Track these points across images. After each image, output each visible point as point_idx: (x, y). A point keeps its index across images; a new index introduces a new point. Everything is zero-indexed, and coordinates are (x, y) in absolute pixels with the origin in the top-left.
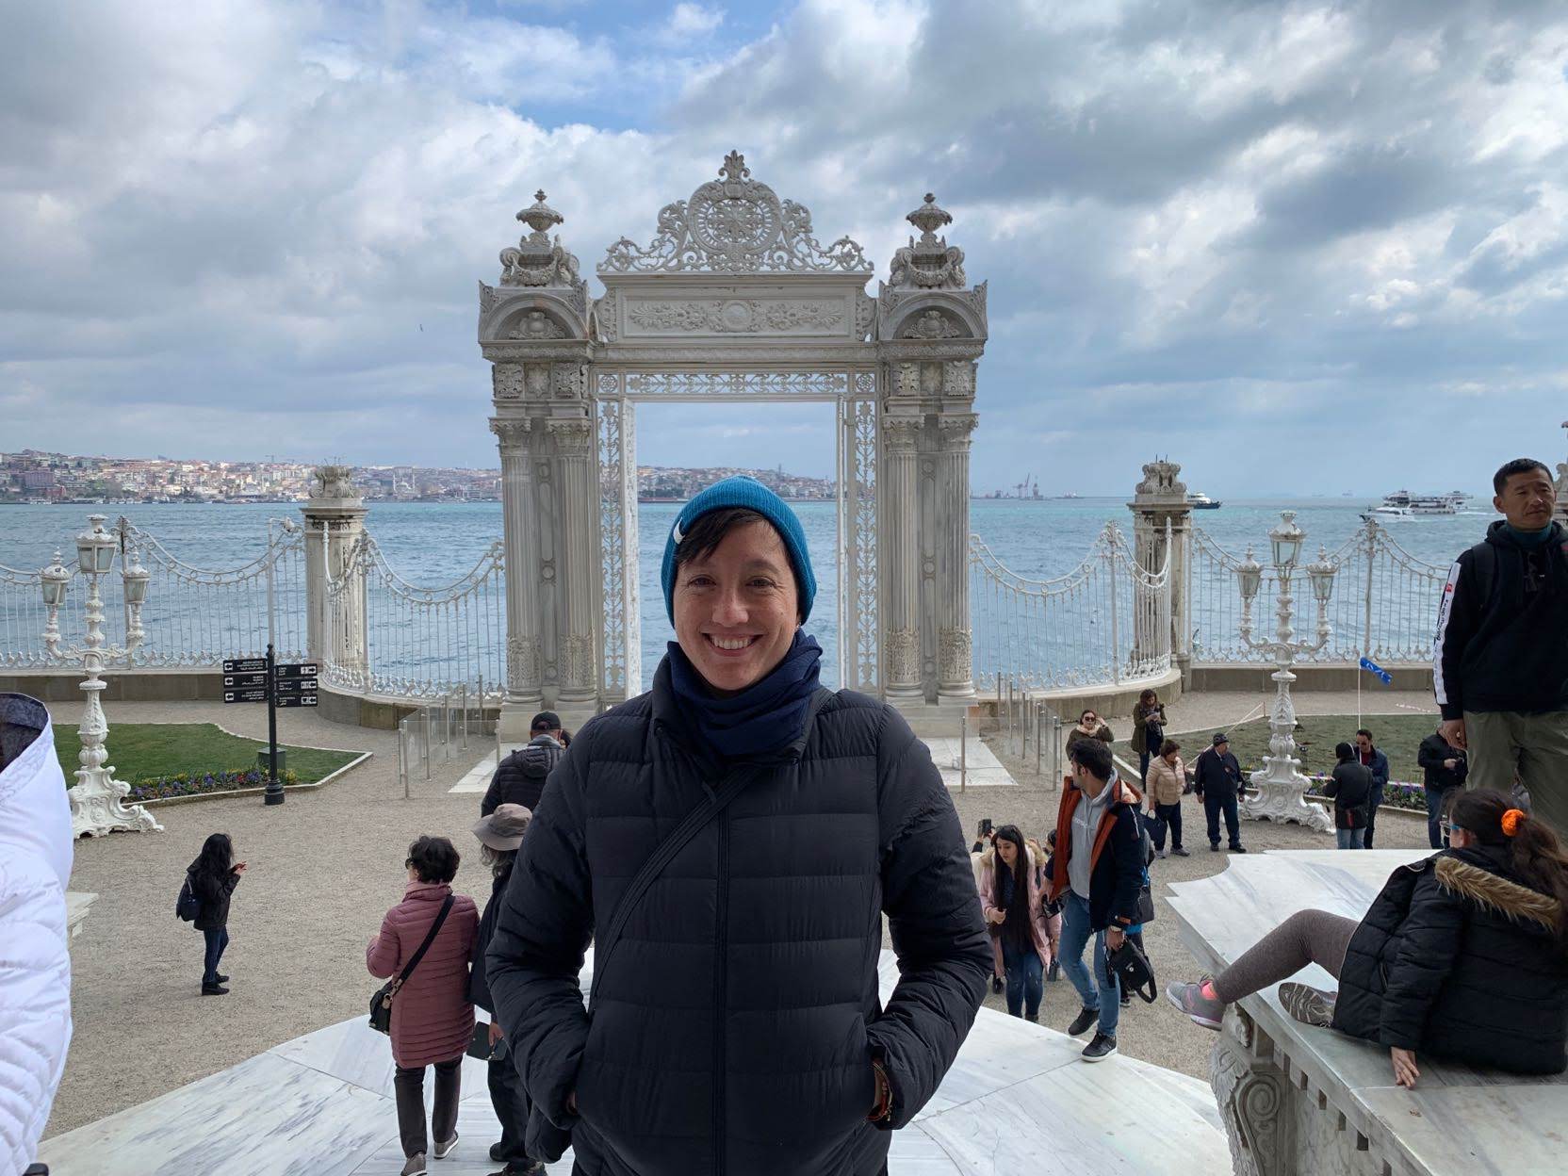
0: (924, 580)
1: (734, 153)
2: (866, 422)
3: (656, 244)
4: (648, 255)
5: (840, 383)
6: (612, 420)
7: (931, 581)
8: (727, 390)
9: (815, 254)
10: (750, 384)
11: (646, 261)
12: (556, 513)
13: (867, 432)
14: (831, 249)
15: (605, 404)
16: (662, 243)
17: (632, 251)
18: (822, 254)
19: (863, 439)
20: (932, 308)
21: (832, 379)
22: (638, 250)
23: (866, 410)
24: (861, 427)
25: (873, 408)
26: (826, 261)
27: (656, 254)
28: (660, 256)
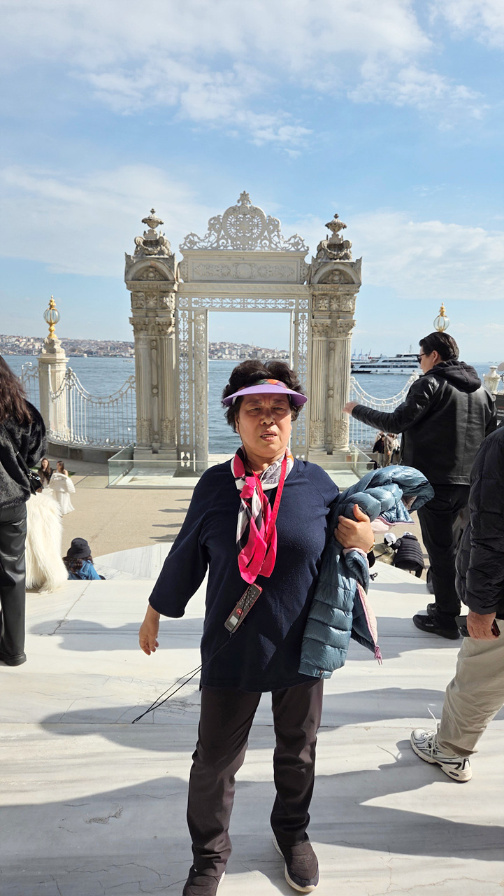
0: (328, 397)
1: (244, 192)
2: (303, 323)
3: (207, 236)
4: (203, 241)
5: (292, 304)
6: (185, 320)
7: (331, 398)
8: (239, 306)
9: (282, 242)
10: (250, 303)
11: (202, 244)
12: (159, 363)
13: (304, 327)
14: (290, 240)
15: (182, 312)
16: (210, 235)
17: (196, 239)
18: (285, 242)
19: (302, 331)
20: (336, 270)
21: (288, 302)
22: (199, 238)
23: (303, 317)
24: (301, 325)
25: (307, 316)
26: (287, 245)
27: (207, 240)
28: (209, 241)
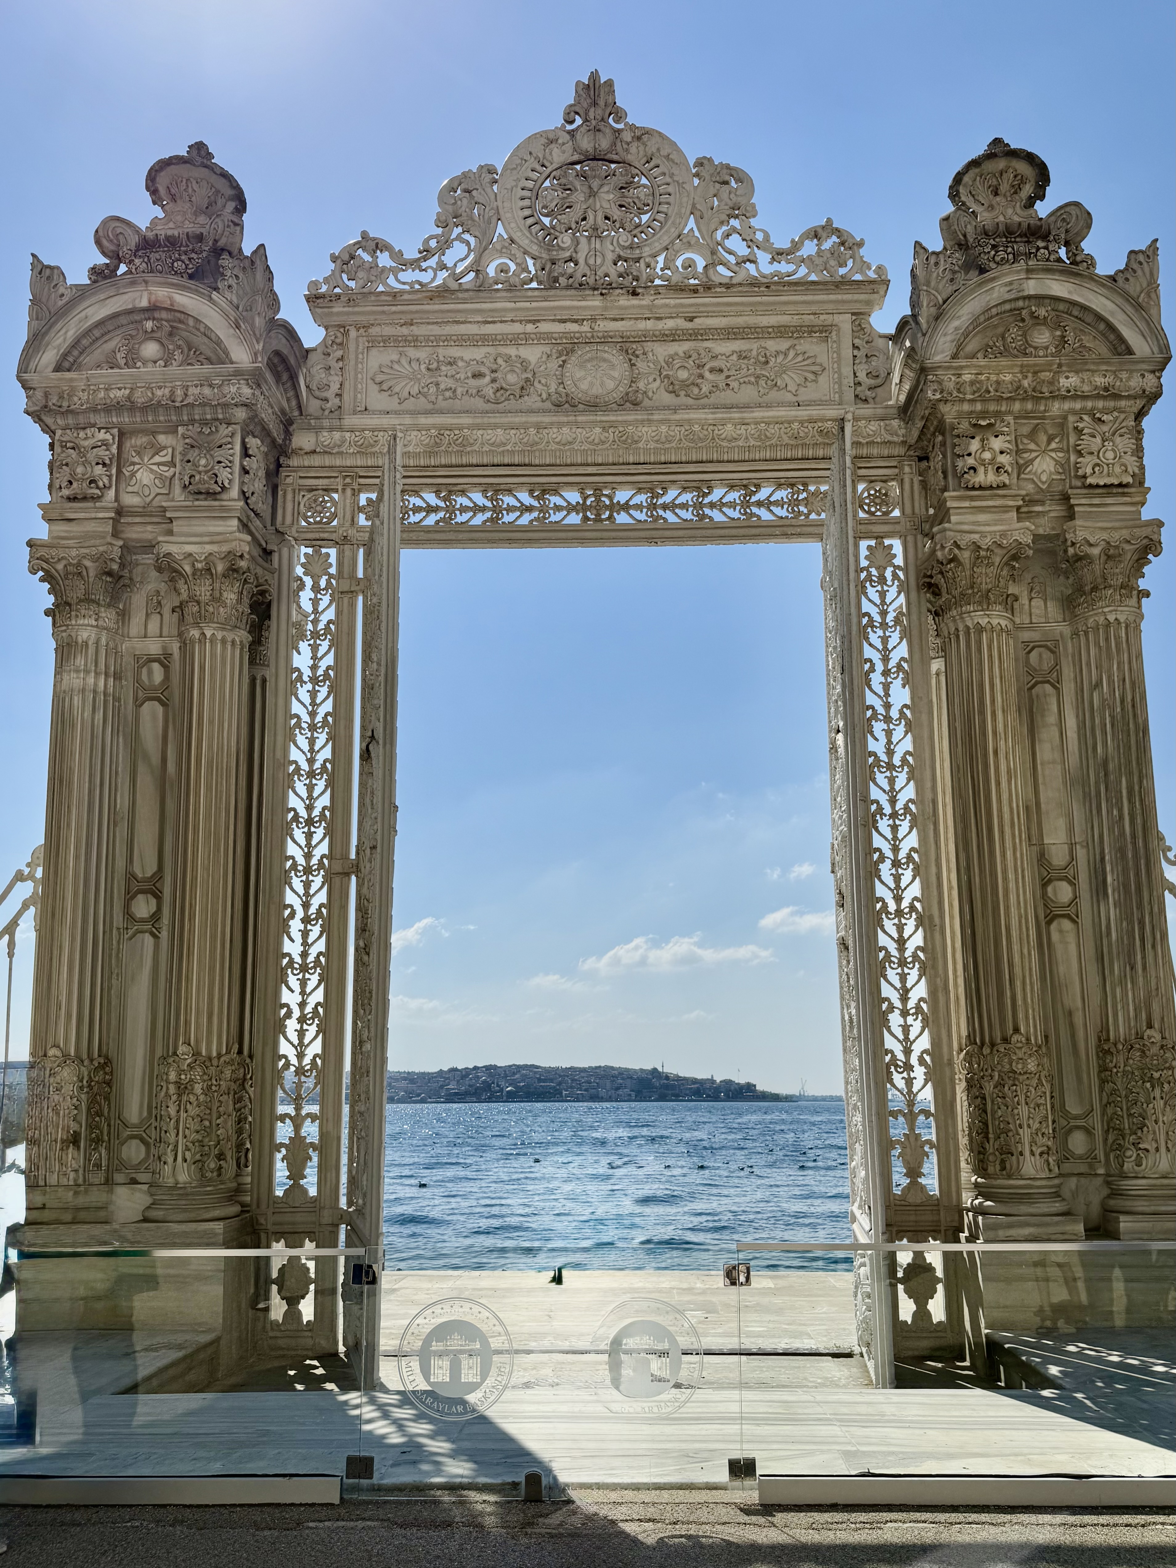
0: (1049, 923)
1: (594, 76)
2: (882, 580)
3: (433, 243)
4: (414, 264)
5: (820, 502)
6: (323, 583)
7: (1067, 924)
8: (575, 519)
9: (763, 257)
10: (626, 507)
11: (409, 276)
13: (887, 600)
14: (797, 246)
15: (310, 550)
16: (445, 244)
17: (384, 260)
18: (778, 255)
19: (877, 618)
20: (1038, 302)
21: (805, 495)
22: (397, 256)
23: (883, 557)
24: (872, 593)
26: (784, 267)
27: (433, 262)
28: (443, 267)
